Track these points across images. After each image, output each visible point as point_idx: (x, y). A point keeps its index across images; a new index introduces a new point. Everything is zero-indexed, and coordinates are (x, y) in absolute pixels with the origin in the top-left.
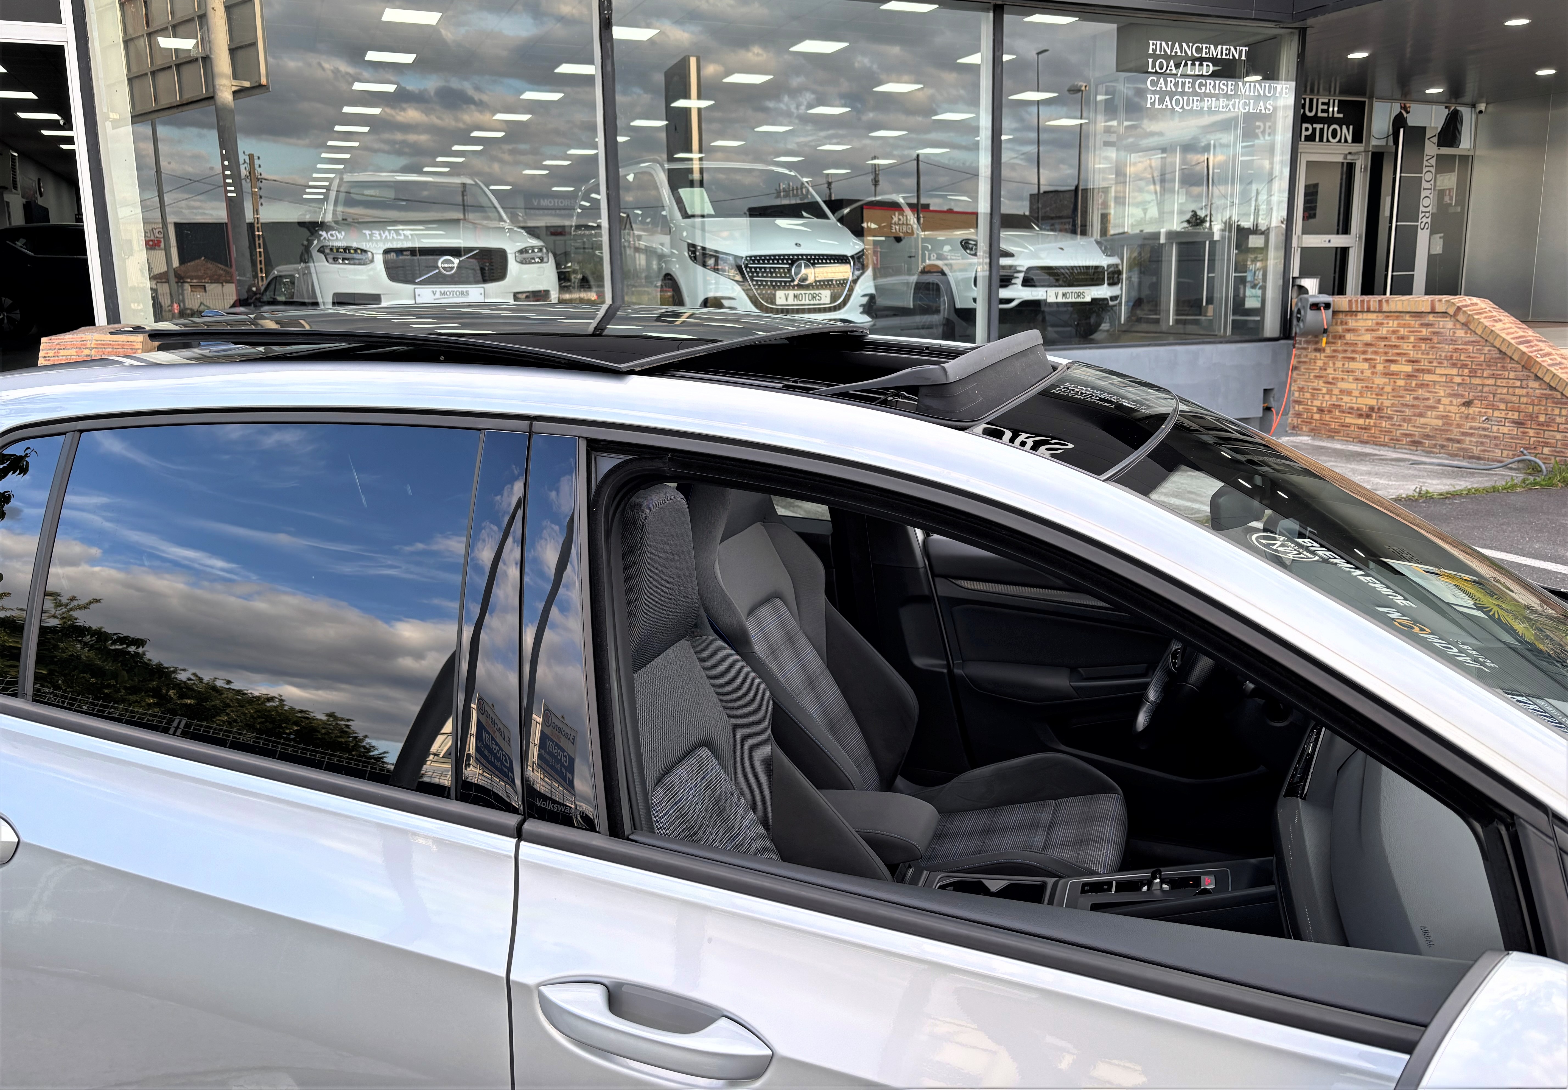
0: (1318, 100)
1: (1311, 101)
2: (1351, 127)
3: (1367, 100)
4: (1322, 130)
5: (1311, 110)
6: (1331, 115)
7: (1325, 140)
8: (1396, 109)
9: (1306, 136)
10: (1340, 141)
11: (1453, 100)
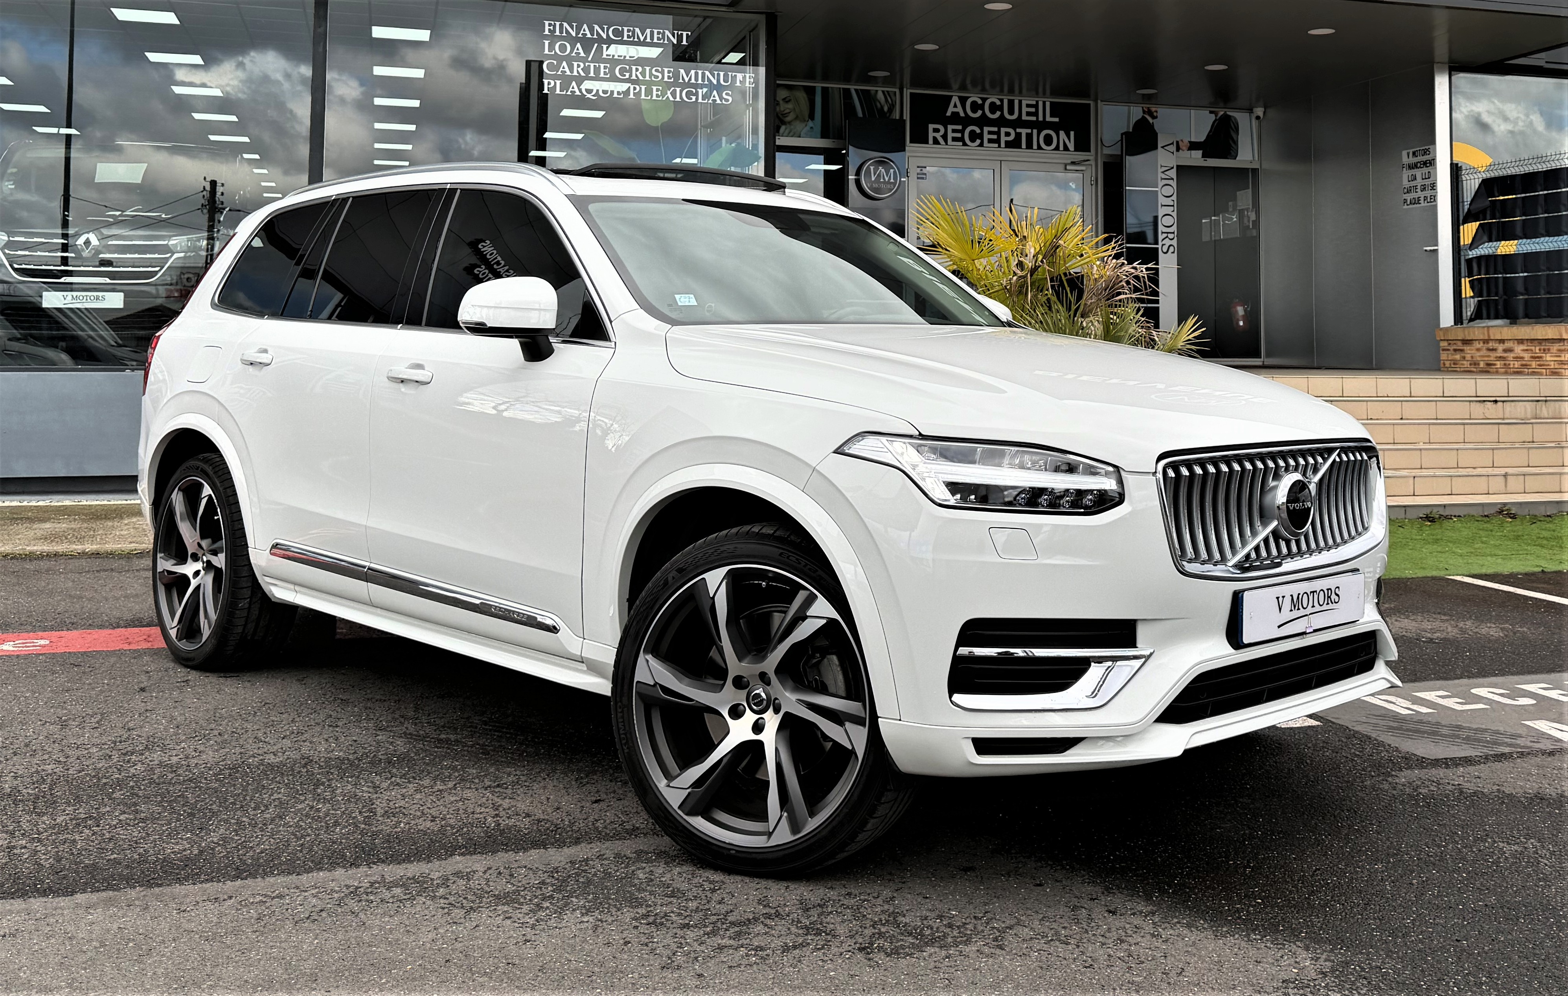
0: (1020, 102)
1: (1011, 103)
2: (1072, 133)
3: (1092, 103)
4: (1029, 137)
5: (1011, 112)
6: (1041, 119)
7: (1035, 146)
8: (1137, 112)
9: (1006, 142)
10: (1057, 148)
11: (1222, 105)
